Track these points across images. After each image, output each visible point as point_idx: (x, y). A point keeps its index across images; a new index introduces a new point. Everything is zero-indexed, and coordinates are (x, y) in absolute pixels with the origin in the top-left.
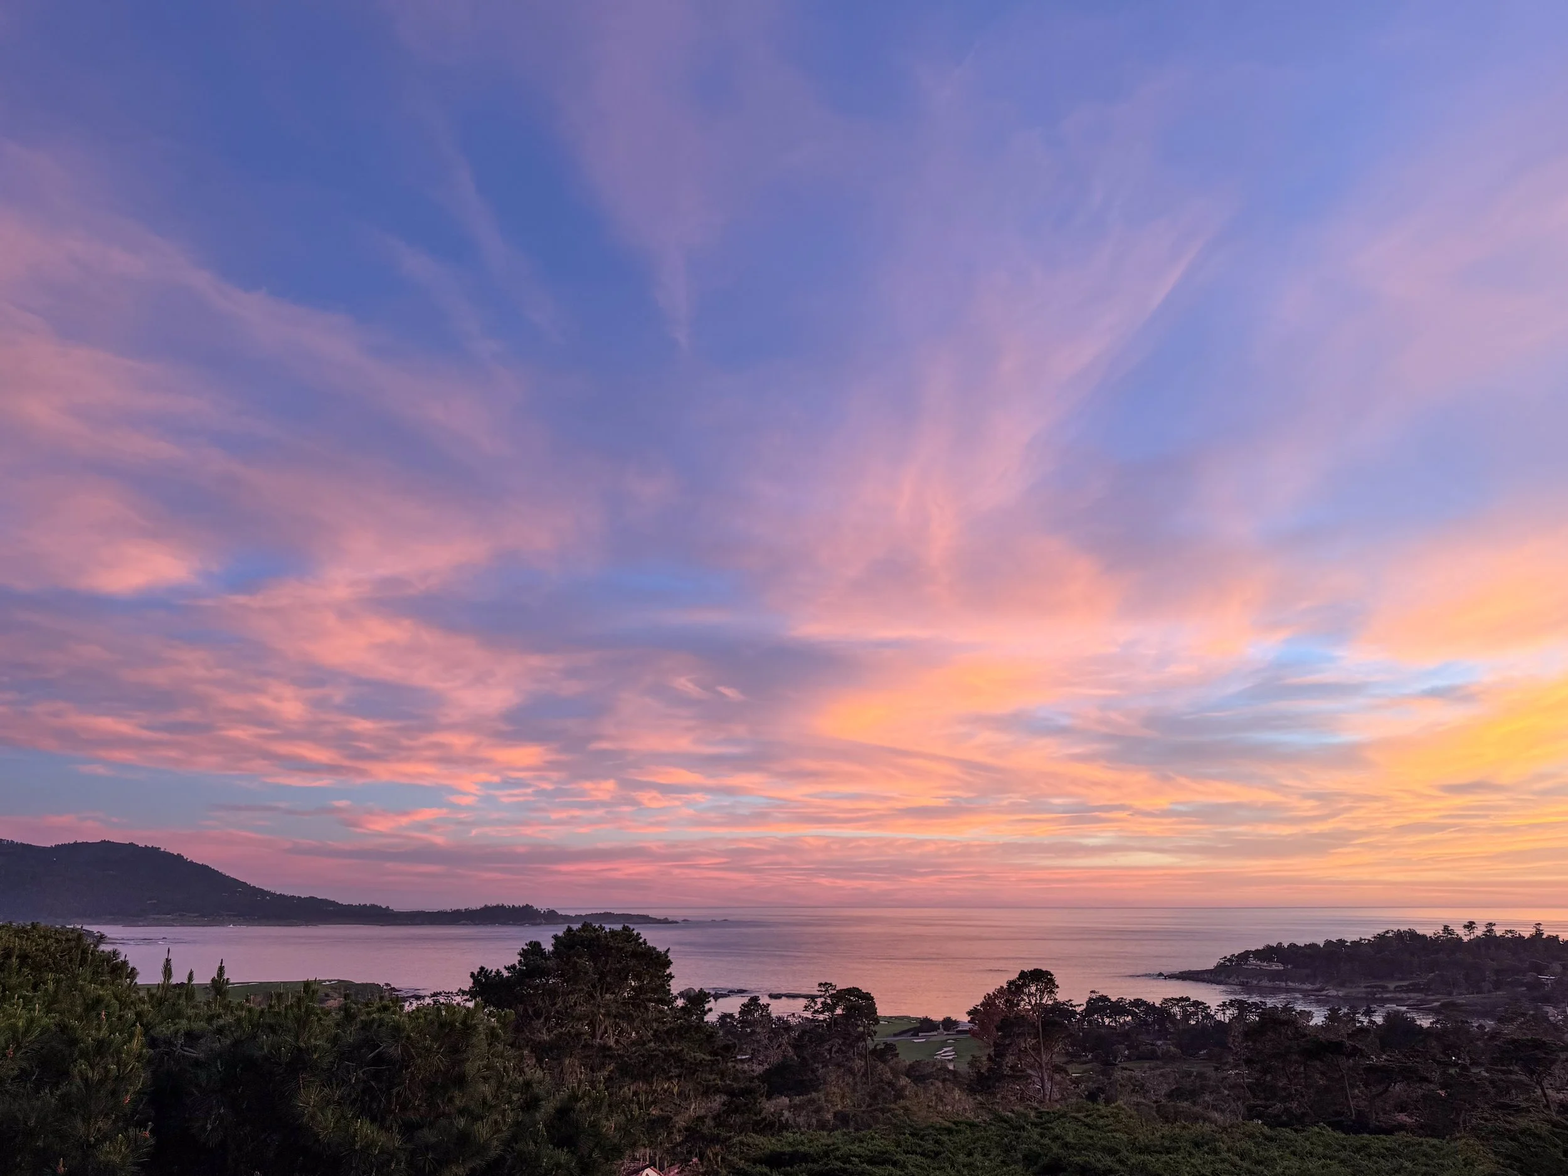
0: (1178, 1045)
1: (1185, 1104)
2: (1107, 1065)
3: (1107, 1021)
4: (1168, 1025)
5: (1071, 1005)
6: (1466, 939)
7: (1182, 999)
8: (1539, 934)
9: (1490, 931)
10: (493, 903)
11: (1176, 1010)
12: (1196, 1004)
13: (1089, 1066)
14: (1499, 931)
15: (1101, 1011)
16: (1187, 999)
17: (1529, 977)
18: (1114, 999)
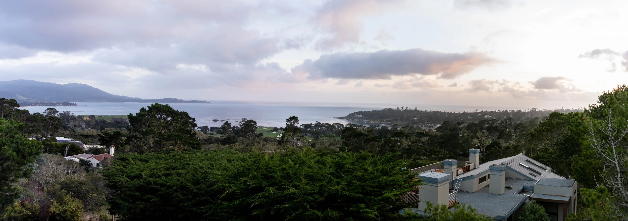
0: (335, 134)
1: (333, 147)
2: (317, 138)
3: (320, 128)
4: (334, 129)
5: (312, 125)
6: (401, 110)
7: (337, 123)
8: (416, 109)
9: (407, 109)
10: (166, 97)
11: (336, 126)
12: (341, 124)
13: (313, 138)
14: (408, 109)
15: (319, 126)
16: (339, 123)
17: (412, 119)
18: (322, 123)
